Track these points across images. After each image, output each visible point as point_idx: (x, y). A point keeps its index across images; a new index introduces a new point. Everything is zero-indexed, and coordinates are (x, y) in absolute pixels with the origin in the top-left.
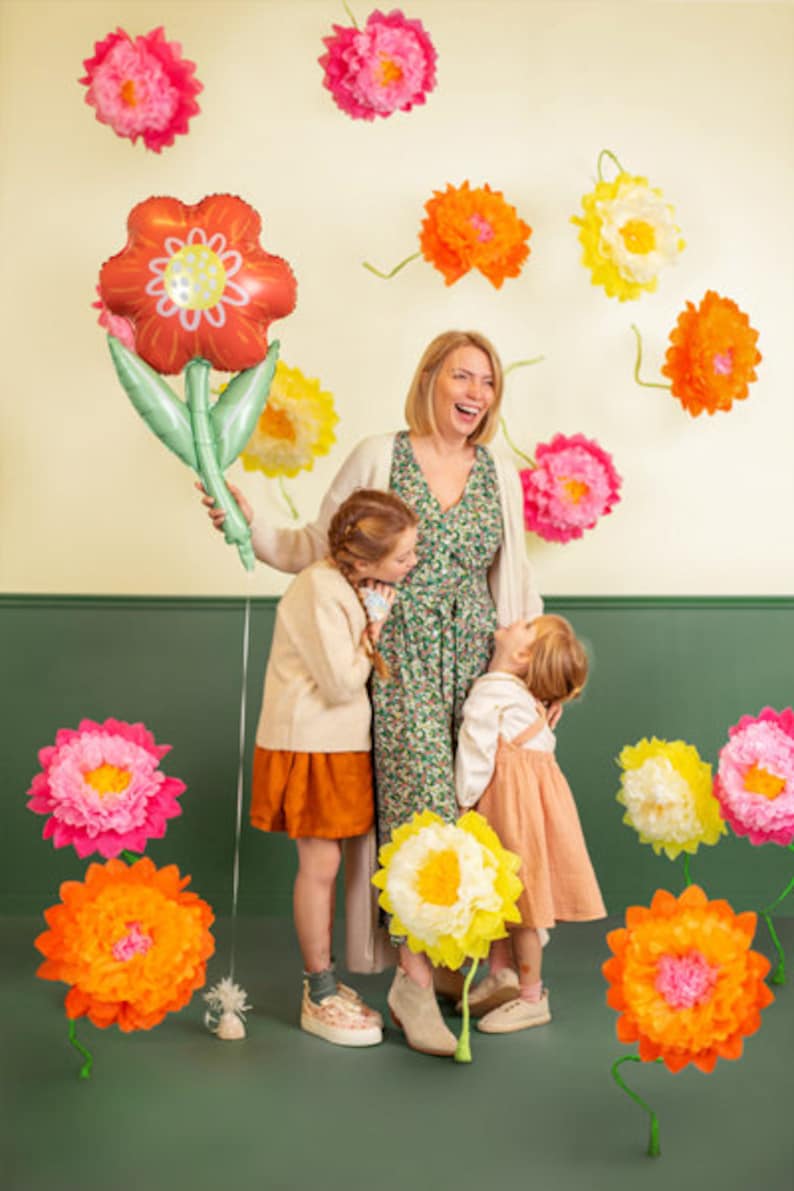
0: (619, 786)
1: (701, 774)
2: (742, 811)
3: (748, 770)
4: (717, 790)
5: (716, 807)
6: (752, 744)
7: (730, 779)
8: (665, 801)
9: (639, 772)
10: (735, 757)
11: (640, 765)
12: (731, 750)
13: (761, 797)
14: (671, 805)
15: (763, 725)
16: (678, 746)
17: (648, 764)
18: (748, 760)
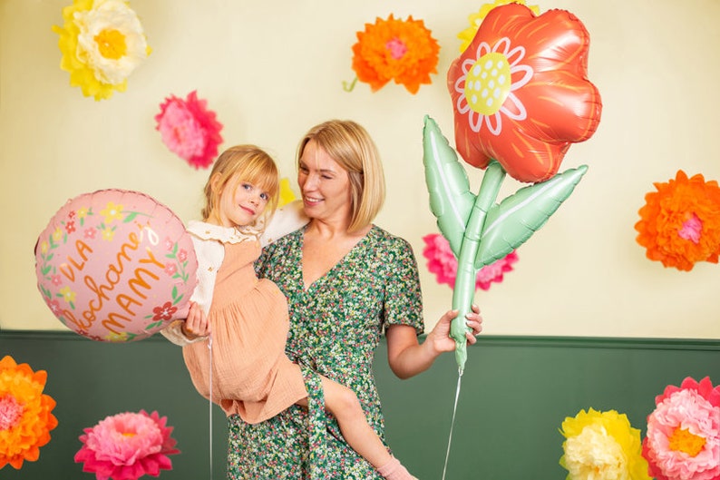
0: (562, 452)
1: (632, 437)
2: (668, 467)
3: (673, 432)
4: (646, 452)
5: (645, 466)
6: (675, 409)
7: (657, 440)
8: (601, 462)
9: (579, 438)
10: (661, 421)
11: (579, 432)
12: (659, 415)
13: (684, 455)
14: (606, 465)
15: (685, 392)
16: (612, 414)
17: (585, 431)
18: (673, 423)
